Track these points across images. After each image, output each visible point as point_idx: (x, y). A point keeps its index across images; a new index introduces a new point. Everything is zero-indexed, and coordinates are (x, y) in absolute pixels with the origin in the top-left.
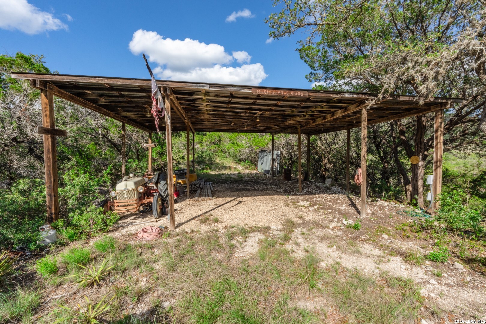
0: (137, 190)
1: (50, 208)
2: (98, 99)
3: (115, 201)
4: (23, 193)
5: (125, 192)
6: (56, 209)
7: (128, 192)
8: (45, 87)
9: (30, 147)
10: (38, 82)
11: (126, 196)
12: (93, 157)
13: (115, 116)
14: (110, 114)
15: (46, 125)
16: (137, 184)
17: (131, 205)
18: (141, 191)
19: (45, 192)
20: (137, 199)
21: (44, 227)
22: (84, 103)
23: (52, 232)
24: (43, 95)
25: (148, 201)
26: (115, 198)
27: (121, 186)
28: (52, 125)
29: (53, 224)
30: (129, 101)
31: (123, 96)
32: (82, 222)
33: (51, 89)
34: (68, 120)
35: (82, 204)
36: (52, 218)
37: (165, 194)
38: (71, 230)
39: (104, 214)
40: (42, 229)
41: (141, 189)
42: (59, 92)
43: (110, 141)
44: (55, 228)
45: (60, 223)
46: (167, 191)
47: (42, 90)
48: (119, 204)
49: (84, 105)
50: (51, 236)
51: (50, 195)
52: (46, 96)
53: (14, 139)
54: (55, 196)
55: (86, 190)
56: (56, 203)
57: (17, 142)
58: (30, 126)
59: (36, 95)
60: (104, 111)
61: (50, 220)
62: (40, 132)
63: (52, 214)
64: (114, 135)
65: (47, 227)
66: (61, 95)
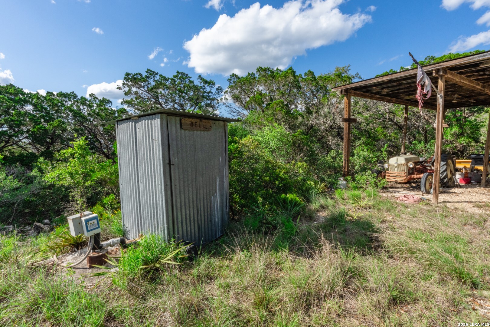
0: (407, 165)
1: (345, 168)
2: (381, 91)
3: (387, 171)
4: (332, 158)
5: (396, 165)
6: (348, 169)
7: (399, 166)
8: (347, 93)
9: (338, 132)
10: (343, 91)
11: (396, 169)
12: (379, 140)
13: (397, 101)
14: (392, 100)
15: (346, 116)
16: (408, 160)
17: (400, 176)
18: (411, 166)
19: (343, 160)
20: (406, 173)
21: (341, 178)
22: (371, 97)
23: (344, 182)
24: (345, 98)
25: (418, 176)
26: (387, 169)
27: (393, 161)
28: (349, 116)
29: (345, 178)
30: (408, 87)
31: (401, 84)
32: (362, 181)
33: (350, 93)
34: (361, 110)
35: (364, 169)
36: (345, 174)
37: (443, 175)
38: (354, 184)
39: (377, 178)
40: (340, 179)
41: (412, 165)
42: (355, 93)
43: (396, 124)
44: (346, 180)
45: (349, 178)
46: (446, 173)
47: (345, 95)
48: (390, 175)
49: (371, 98)
50: (344, 184)
51: (345, 160)
52: (347, 98)
53: (331, 127)
54: (348, 161)
55: (367, 160)
56: (348, 167)
57: (332, 129)
58: (338, 118)
59: (343, 97)
60: (387, 99)
61: (344, 176)
62: (343, 121)
63: (345, 172)
64: (400, 118)
65: (342, 178)
66: (356, 95)
